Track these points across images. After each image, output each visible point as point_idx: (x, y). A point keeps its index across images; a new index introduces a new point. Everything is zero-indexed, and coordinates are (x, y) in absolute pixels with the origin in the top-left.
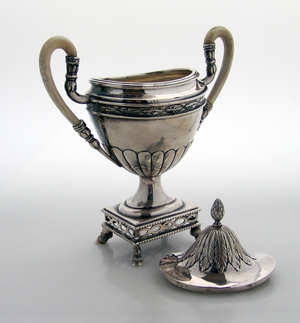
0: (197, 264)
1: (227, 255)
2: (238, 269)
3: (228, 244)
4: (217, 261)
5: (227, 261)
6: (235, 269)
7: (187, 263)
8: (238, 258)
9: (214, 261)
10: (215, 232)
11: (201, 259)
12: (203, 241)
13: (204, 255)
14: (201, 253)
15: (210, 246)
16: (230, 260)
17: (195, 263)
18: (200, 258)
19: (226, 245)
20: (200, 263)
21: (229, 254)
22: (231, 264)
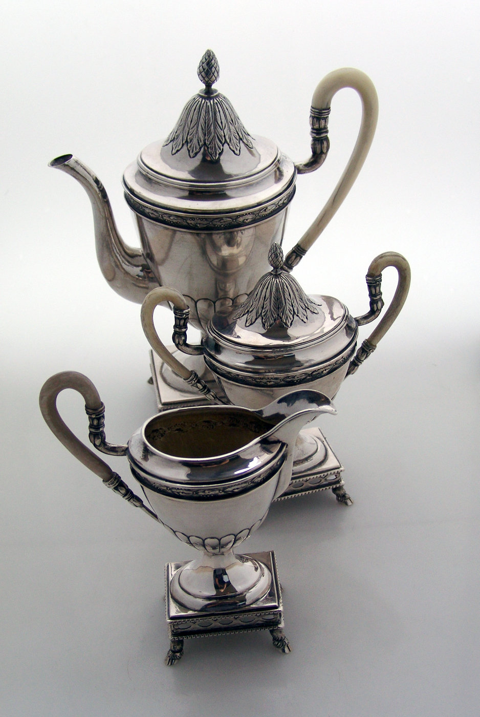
0: (259, 320)
1: (292, 306)
2: (305, 320)
3: (291, 293)
4: (283, 314)
5: (292, 313)
6: (302, 320)
7: (247, 321)
8: (304, 308)
9: (278, 315)
10: (275, 282)
11: (263, 314)
12: (263, 294)
13: (267, 309)
14: (263, 308)
15: (272, 298)
16: (296, 311)
17: (256, 319)
18: (261, 313)
19: (290, 295)
20: (262, 319)
21: (294, 304)
22: (297, 316)
